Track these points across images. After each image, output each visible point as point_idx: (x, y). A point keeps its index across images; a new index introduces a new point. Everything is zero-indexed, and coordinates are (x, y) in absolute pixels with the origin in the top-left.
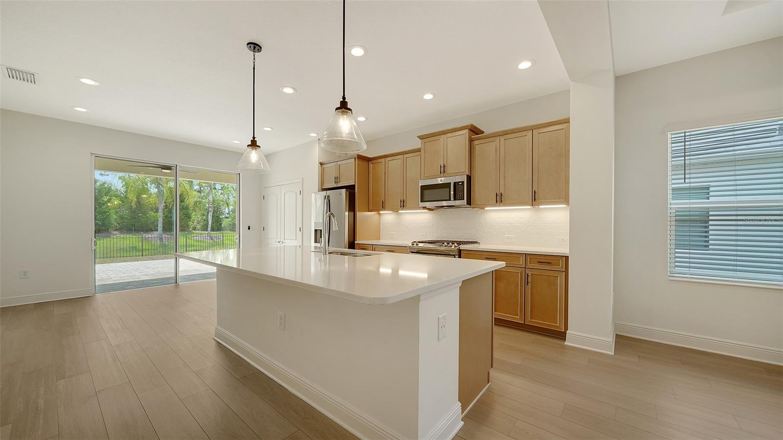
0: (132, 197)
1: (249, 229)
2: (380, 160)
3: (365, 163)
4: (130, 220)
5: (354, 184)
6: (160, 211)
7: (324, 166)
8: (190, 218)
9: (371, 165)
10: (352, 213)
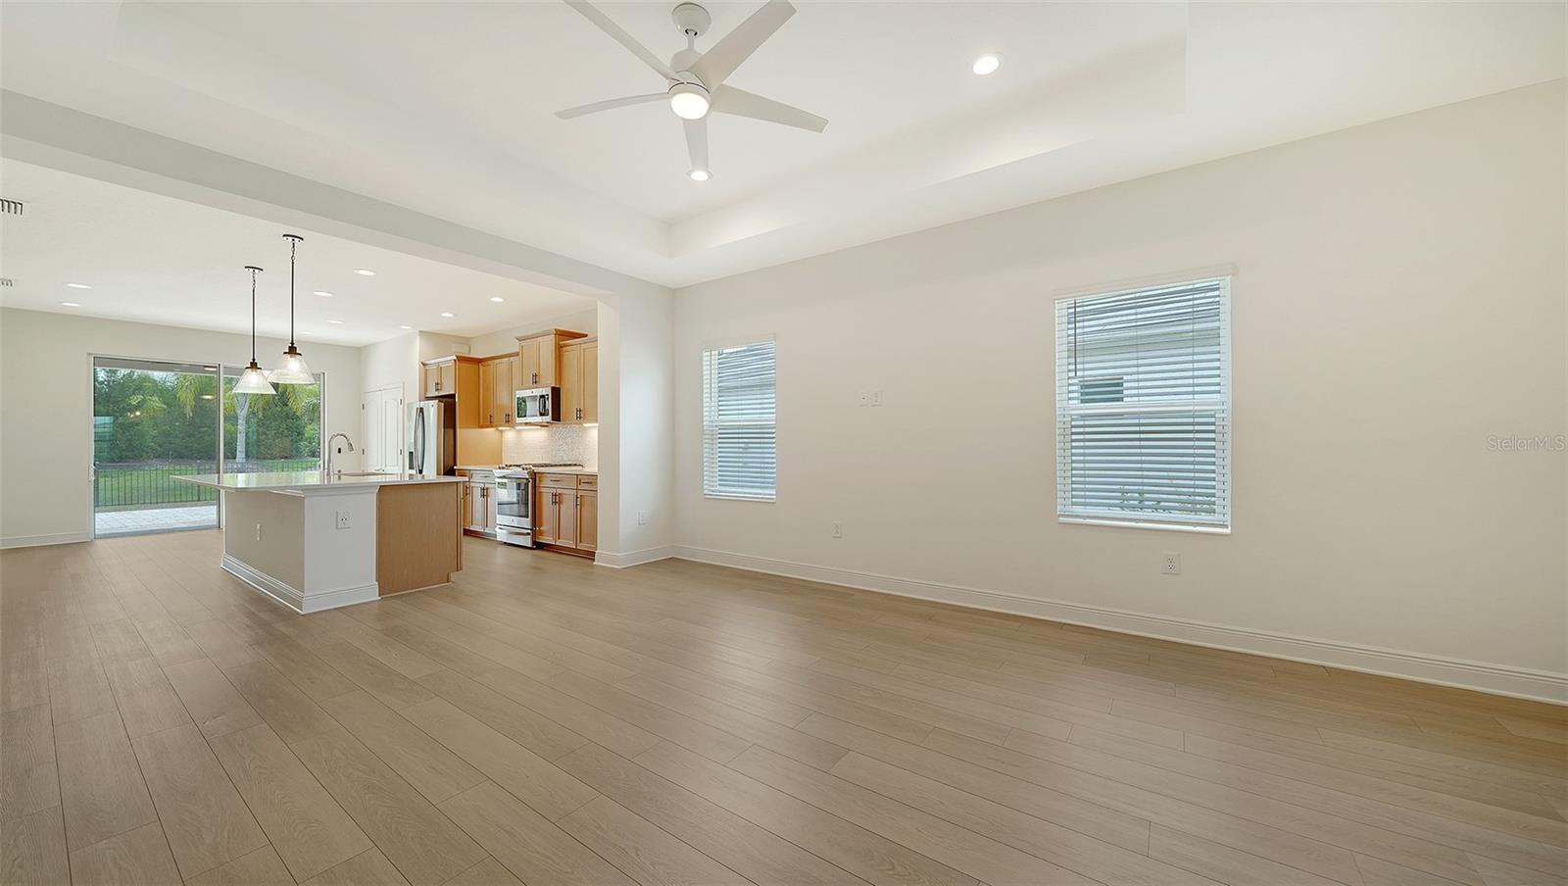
0: (187, 398)
1: (339, 452)
2: (489, 362)
3: (475, 366)
4: (183, 438)
5: (453, 392)
6: (240, 421)
7: (427, 367)
8: (300, 434)
9: (481, 368)
10: (452, 431)
